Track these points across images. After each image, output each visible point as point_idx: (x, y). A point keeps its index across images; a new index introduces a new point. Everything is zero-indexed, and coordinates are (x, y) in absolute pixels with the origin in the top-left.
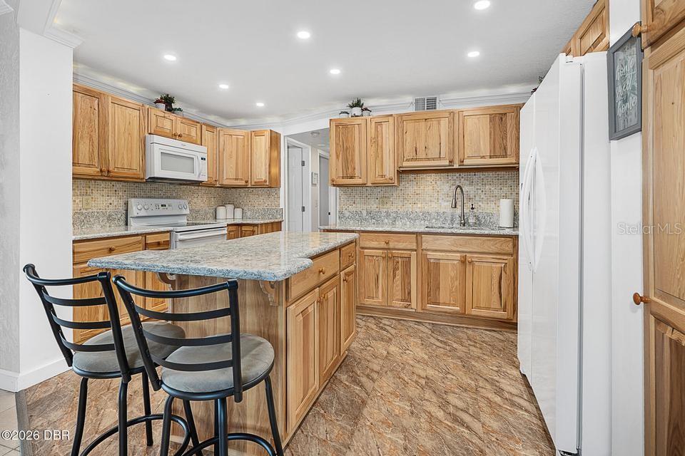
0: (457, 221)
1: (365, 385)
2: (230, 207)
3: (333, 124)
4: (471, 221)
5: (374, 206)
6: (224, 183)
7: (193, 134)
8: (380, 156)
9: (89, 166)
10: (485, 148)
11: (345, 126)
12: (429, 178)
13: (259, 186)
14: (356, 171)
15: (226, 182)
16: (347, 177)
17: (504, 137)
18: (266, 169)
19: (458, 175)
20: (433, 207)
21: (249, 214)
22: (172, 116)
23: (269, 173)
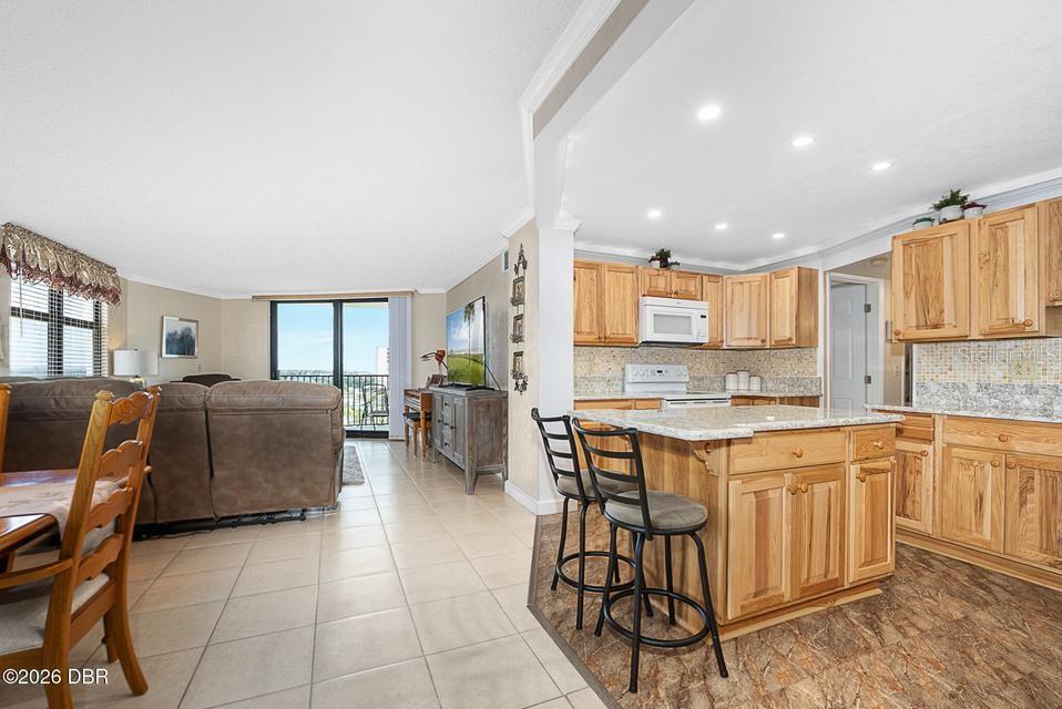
1: (885, 635)
2: (743, 376)
3: (899, 244)
5: (995, 375)
7: (692, 289)
8: (1000, 284)
9: (589, 333)
11: (924, 243)
13: (782, 345)
14: (945, 315)
15: (735, 344)
16: (926, 326)
18: (791, 322)
21: (770, 385)
22: (667, 273)
23: (797, 327)
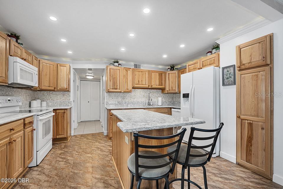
0: (147, 104)
3: (109, 68)
4: (151, 104)
5: (120, 99)
6: (43, 88)
7: (30, 60)
8: (127, 82)
10: (158, 83)
11: (114, 69)
12: (138, 91)
14: (118, 86)
16: (114, 89)
17: (162, 80)
18: (66, 82)
19: (147, 90)
20: (140, 100)
22: (21, 47)
23: (69, 85)
